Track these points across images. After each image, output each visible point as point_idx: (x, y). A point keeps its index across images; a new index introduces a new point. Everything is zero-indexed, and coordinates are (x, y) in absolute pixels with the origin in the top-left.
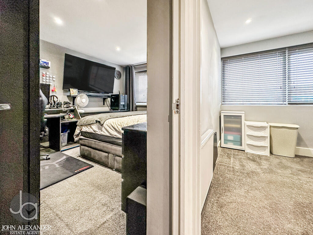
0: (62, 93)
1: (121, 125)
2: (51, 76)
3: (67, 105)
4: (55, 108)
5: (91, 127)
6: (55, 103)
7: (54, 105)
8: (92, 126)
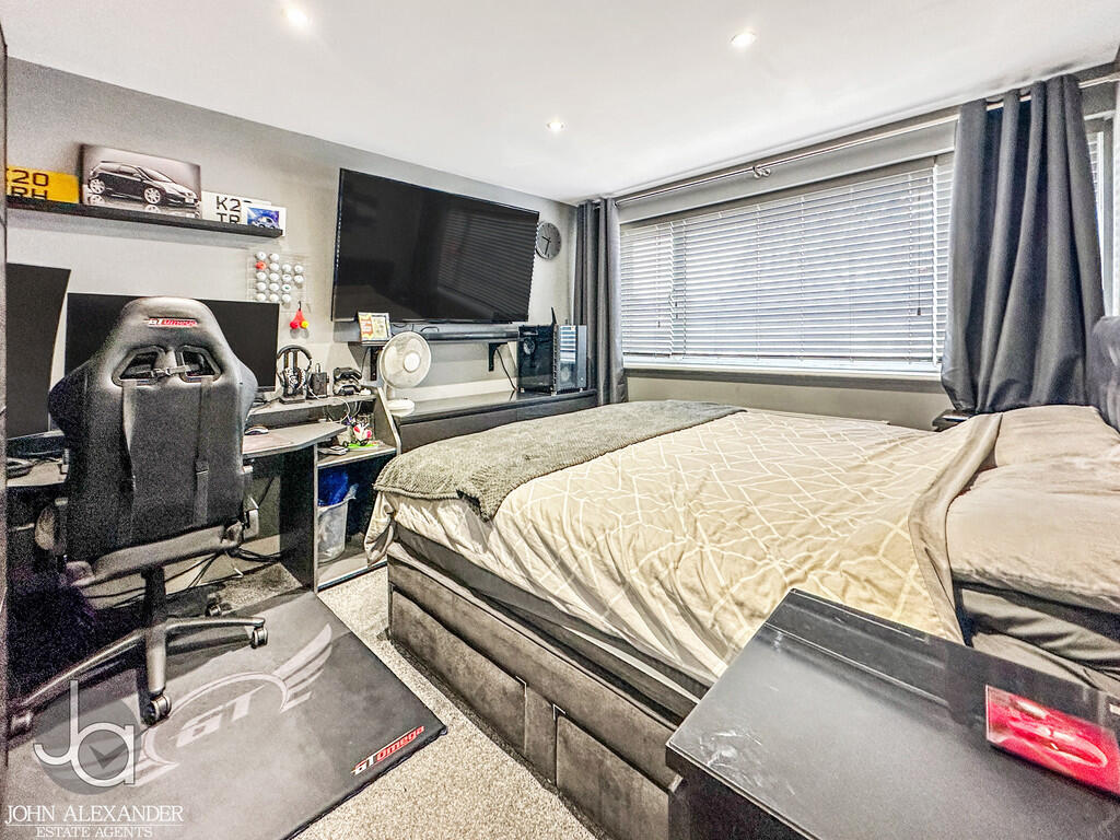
0: (331, 334)
1: (594, 545)
2: (288, 268)
3: (347, 383)
4: (301, 401)
5: (436, 515)
6: (299, 377)
7: (297, 386)
8: (440, 511)
